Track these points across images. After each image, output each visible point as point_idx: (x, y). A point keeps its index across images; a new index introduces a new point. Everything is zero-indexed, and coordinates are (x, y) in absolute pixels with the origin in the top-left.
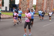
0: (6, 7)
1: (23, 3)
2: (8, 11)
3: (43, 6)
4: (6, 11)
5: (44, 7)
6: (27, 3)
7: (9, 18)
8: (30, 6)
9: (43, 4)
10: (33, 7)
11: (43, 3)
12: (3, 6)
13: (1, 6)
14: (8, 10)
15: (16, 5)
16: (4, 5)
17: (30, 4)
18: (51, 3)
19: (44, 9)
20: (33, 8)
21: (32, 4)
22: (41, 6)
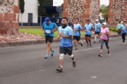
0: (30, 15)
1: (74, 2)
2: (35, 25)
4: (30, 24)
6: (85, 1)
7: (39, 42)
8: (92, 9)
10: (101, 11)
12: (22, 11)
14: (35, 20)
16: (25, 8)
17: (92, 4)
21: (99, 4)
22: (123, 8)
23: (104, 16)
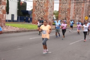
0: (13, 16)
1: (39, 8)
2: (16, 21)
3: (69, 12)
4: (12, 21)
5: (71, 14)
6: (45, 8)
7: (17, 32)
8: (49, 13)
9: (69, 10)
10: (54, 14)
11: (70, 8)
12: (8, 13)
13: (5, 14)
14: (16, 19)
15: (28, 11)
16: (9, 11)
17: (49, 9)
18: (81, 8)
19: (71, 17)
20: (54, 16)
22: (66, 12)
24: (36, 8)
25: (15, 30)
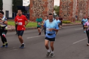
0: (7, 12)
1: (37, 3)
3: (72, 8)
6: (44, 3)
7: (13, 30)
11: (72, 2)
14: (10, 16)
15: (24, 7)
16: (3, 7)
17: (49, 5)
18: (85, 2)
19: (73, 13)
21: (53, 5)
22: (69, 8)
23: (56, 13)
24: (34, 4)
25: (10, 29)
